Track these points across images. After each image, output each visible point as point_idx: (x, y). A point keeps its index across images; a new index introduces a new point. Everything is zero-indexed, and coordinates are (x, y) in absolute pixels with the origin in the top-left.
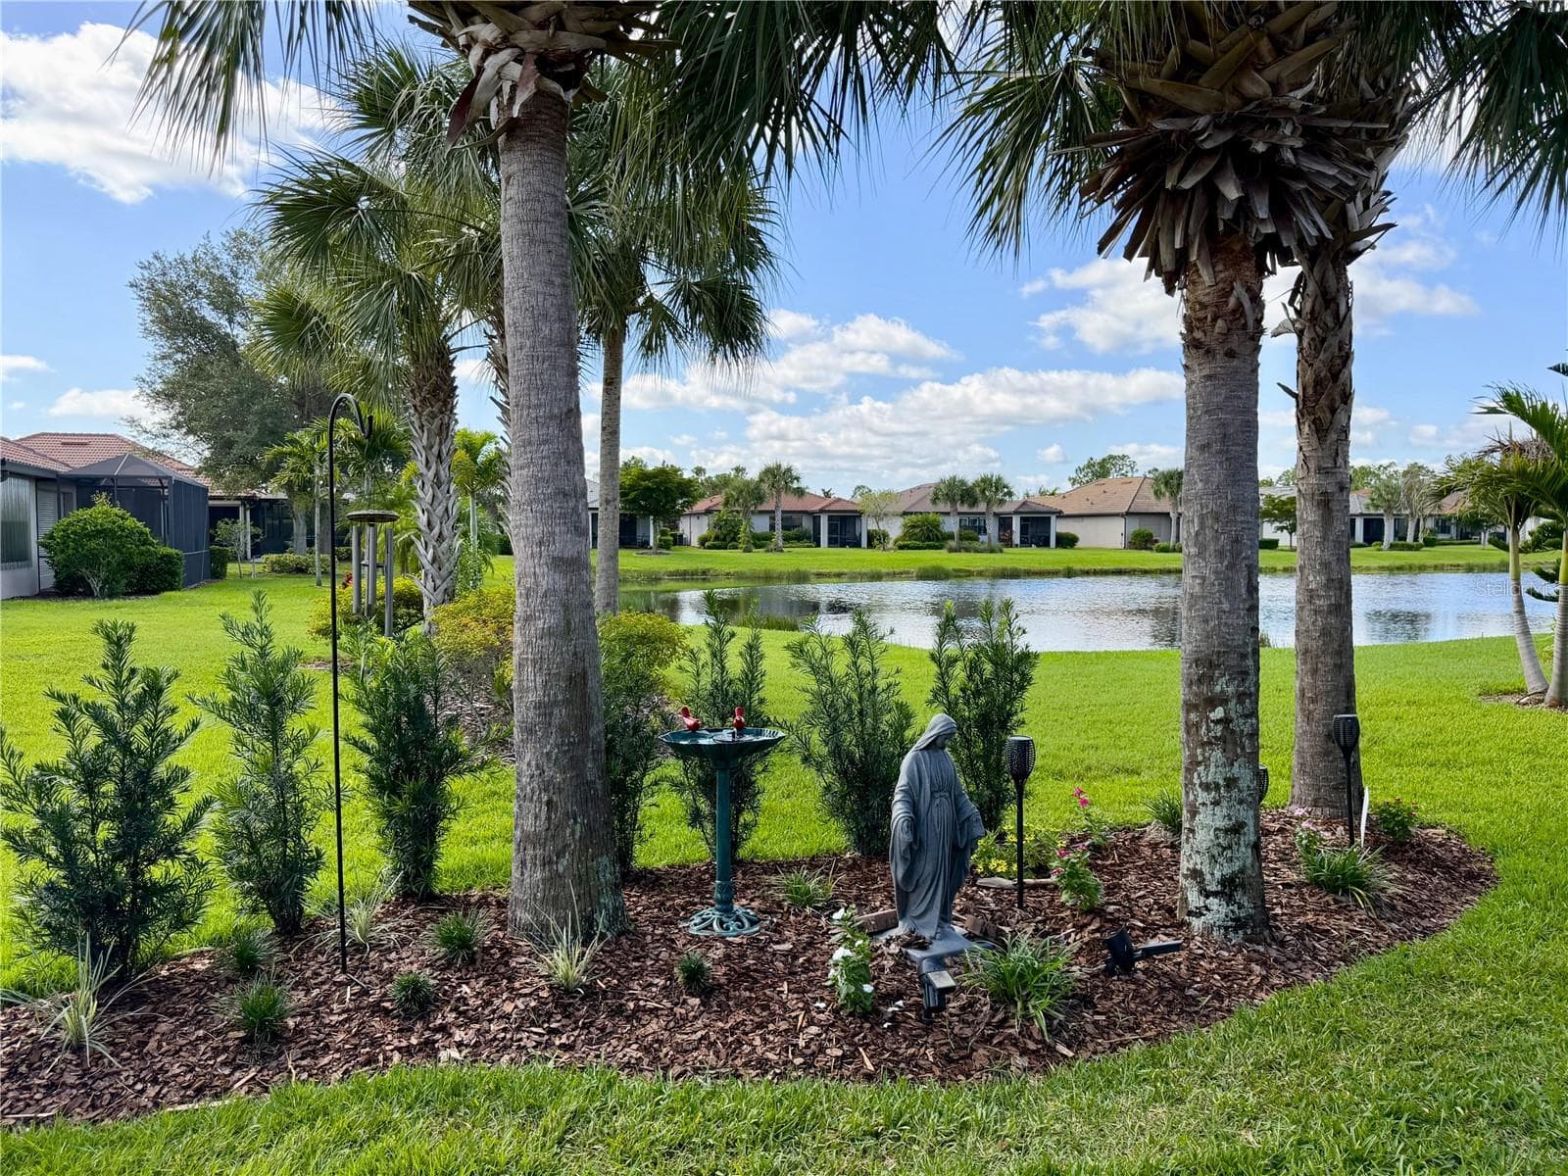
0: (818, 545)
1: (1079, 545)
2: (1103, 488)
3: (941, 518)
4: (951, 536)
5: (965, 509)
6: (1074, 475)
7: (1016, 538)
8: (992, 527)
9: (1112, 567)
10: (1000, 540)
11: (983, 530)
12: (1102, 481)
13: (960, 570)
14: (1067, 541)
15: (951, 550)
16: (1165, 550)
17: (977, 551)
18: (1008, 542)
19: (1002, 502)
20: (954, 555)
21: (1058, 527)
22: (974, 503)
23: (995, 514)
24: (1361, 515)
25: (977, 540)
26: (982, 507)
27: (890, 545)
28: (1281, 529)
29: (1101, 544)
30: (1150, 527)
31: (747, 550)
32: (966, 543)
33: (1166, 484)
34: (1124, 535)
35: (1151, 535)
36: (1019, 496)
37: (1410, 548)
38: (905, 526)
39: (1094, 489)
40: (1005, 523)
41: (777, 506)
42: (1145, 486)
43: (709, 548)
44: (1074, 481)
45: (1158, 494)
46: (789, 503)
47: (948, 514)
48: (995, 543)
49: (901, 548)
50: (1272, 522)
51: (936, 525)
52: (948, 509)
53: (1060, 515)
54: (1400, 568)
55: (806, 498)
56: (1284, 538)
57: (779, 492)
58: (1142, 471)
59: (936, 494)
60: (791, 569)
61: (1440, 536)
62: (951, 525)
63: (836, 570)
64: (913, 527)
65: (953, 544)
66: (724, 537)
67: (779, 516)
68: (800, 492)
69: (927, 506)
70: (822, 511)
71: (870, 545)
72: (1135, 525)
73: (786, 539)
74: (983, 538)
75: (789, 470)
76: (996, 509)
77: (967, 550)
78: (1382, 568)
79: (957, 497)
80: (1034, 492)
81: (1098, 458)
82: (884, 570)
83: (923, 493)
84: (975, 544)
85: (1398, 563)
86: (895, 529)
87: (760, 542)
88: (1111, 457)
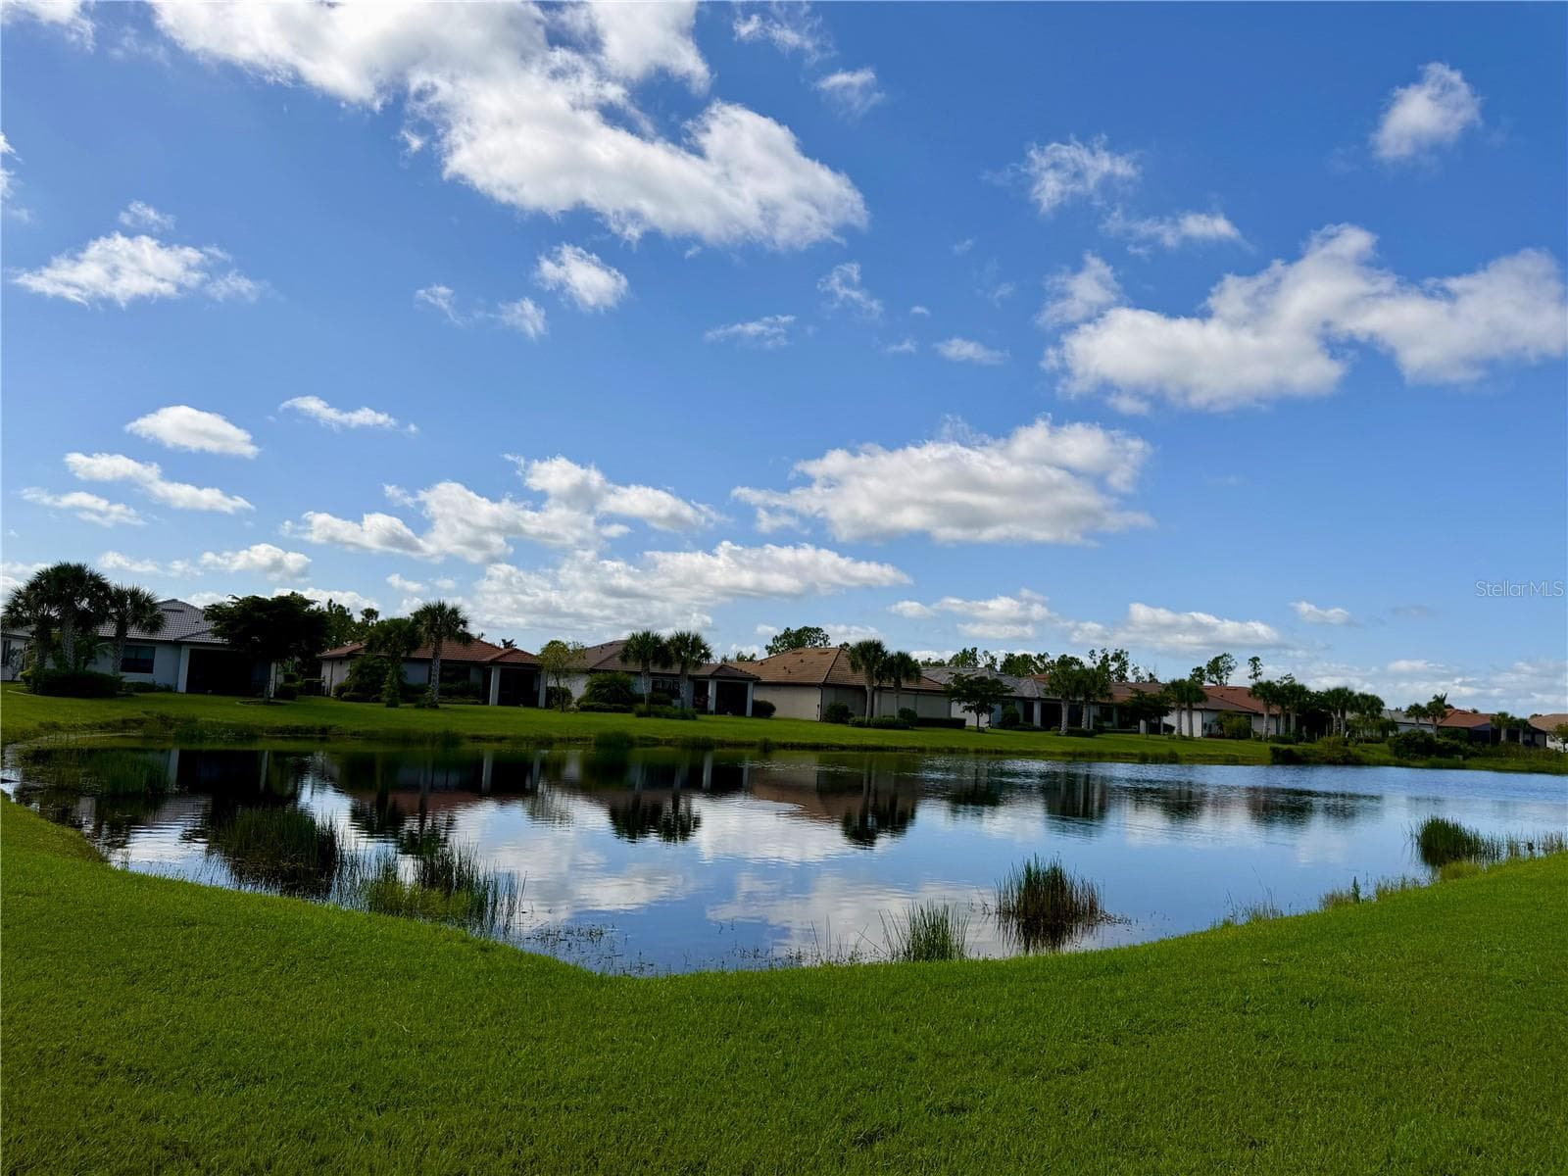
0: (486, 702)
1: (776, 714)
2: (800, 657)
3: (632, 679)
4: (640, 699)
5: (656, 669)
6: (771, 644)
7: (712, 705)
8: (686, 691)
9: (809, 741)
10: (695, 705)
11: (675, 694)
12: (800, 650)
13: (647, 738)
14: (764, 710)
15: (640, 715)
16: (860, 725)
17: (668, 716)
18: (704, 710)
19: (698, 664)
20: (644, 721)
21: (756, 695)
22: (667, 663)
23: (690, 678)
24: (1039, 699)
25: (671, 704)
26: (676, 669)
27: (573, 705)
28: (969, 709)
29: (797, 715)
30: (847, 700)
31: (392, 704)
32: (657, 708)
33: (864, 657)
34: (821, 706)
35: (846, 708)
36: (716, 658)
37: (1085, 734)
38: (590, 685)
39: (791, 658)
40: (700, 686)
41: (435, 654)
42: (841, 657)
43: (347, 699)
44: (770, 649)
45: (855, 667)
46: (451, 650)
47: (638, 674)
48: (689, 709)
49: (584, 709)
50: (959, 702)
51: (626, 686)
52: (639, 668)
53: (758, 683)
54: (1082, 755)
55: (474, 647)
56: (971, 719)
57: (439, 637)
58: (835, 643)
59: (626, 650)
60: (439, 729)
61: (1106, 724)
62: (643, 687)
63: (499, 733)
64: (599, 686)
65: (642, 707)
66: (364, 688)
67: (437, 666)
68: (467, 639)
69: (616, 664)
70: (494, 662)
71: (548, 706)
72: (831, 697)
73: (442, 692)
74: (676, 702)
75: (454, 611)
76: (690, 672)
77: (658, 715)
78: (1064, 754)
79: (649, 655)
80: (732, 656)
81: (794, 628)
82: (556, 735)
83: (615, 650)
84: (667, 709)
85: (1079, 749)
86: (579, 688)
87: (409, 694)
88: (806, 629)
